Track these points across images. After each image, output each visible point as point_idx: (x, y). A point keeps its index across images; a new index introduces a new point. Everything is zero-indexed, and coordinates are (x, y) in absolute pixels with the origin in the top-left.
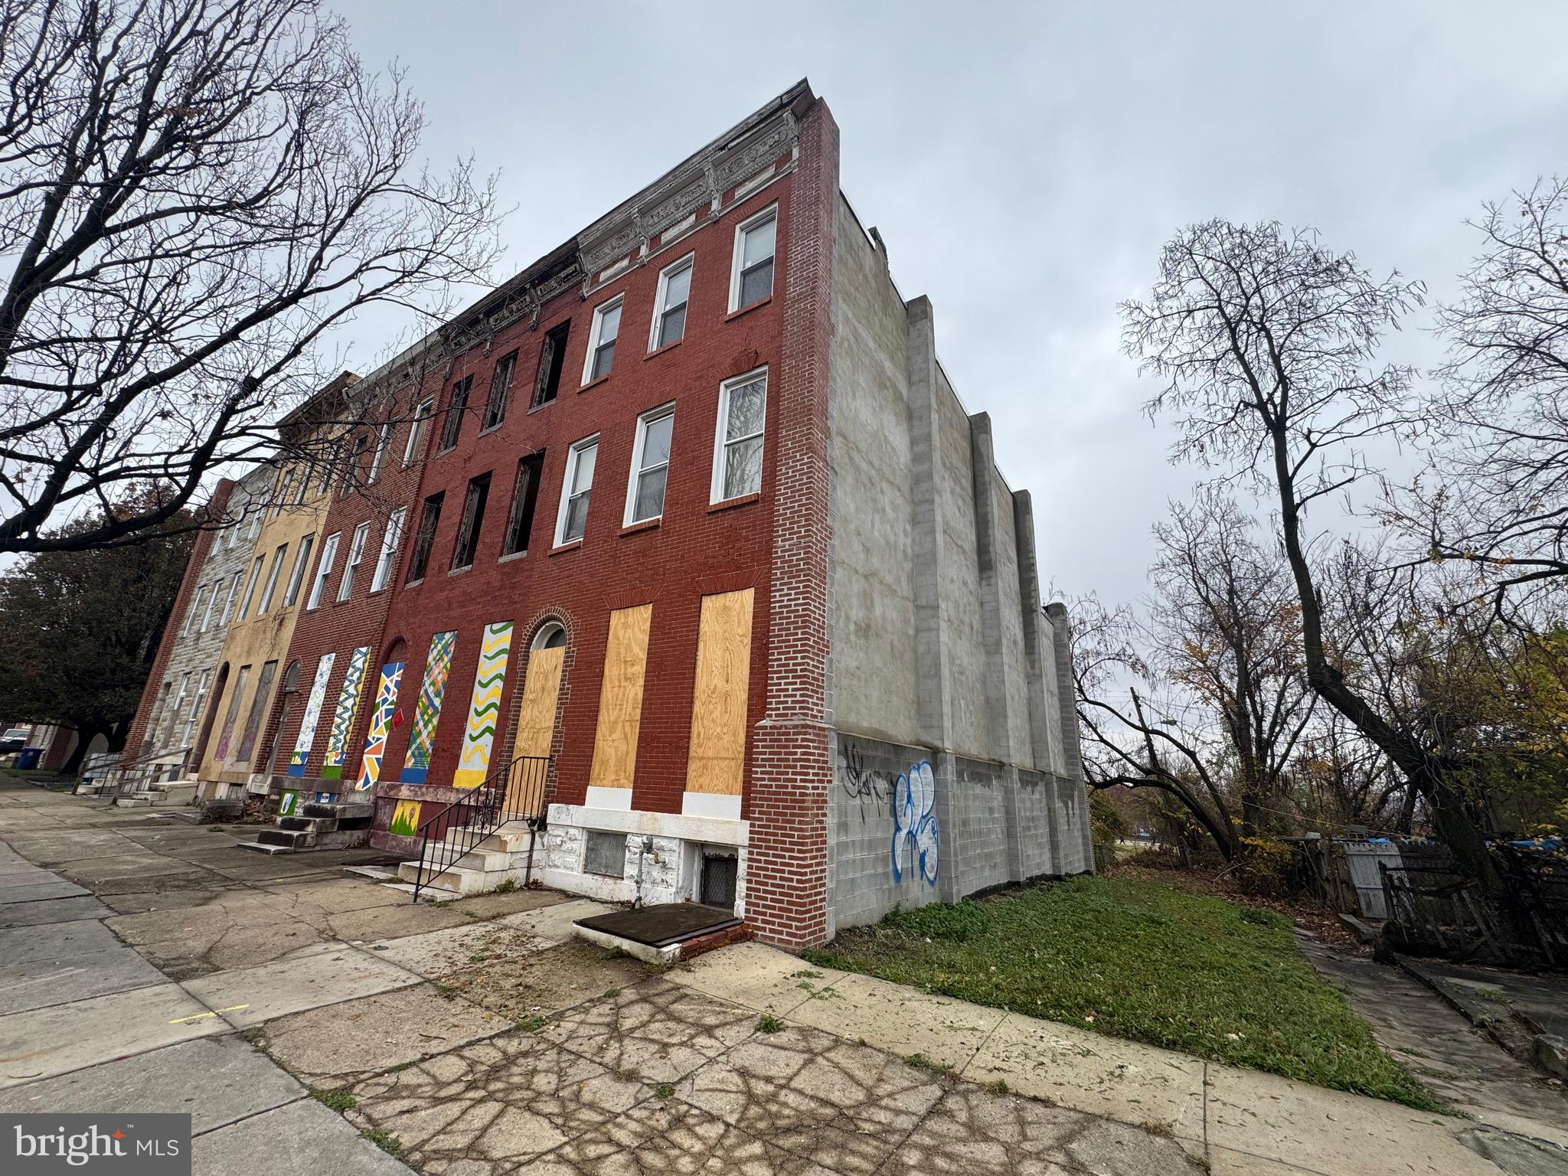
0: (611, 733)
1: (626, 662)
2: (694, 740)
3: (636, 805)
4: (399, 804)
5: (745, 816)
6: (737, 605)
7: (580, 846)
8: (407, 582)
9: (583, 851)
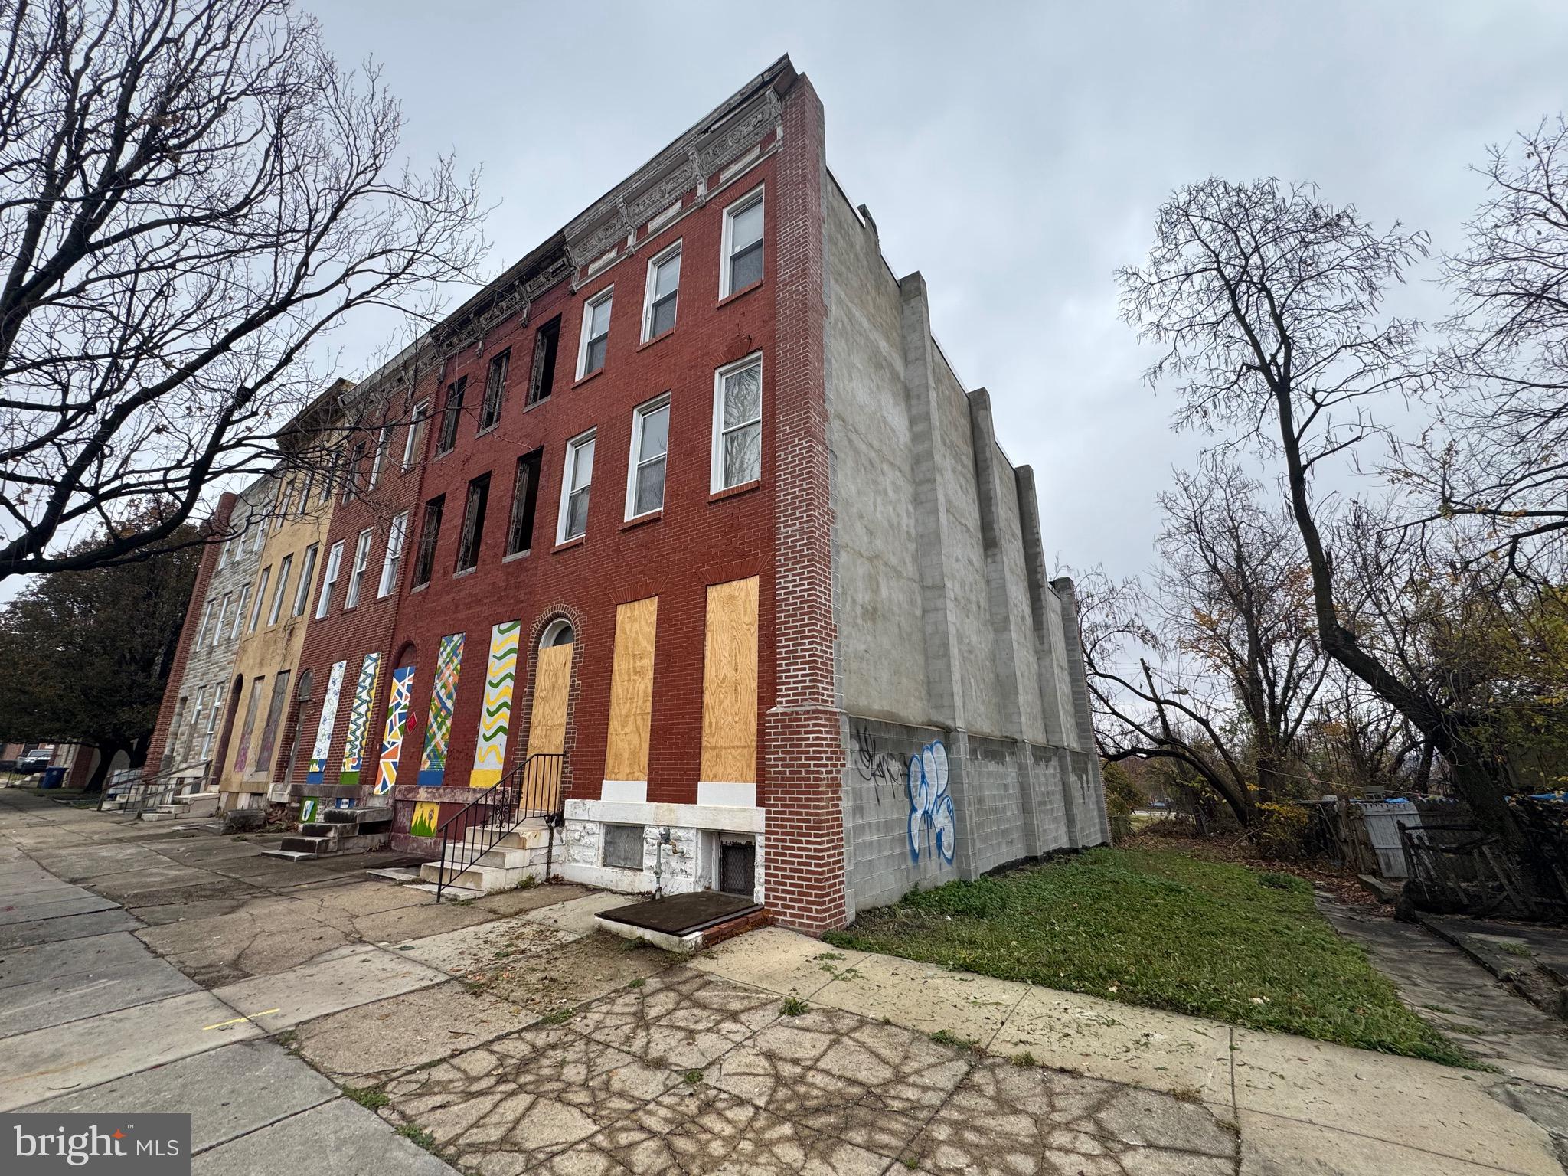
0: (623, 727)
1: (634, 656)
2: (706, 731)
3: (652, 797)
4: (418, 806)
5: (760, 802)
6: (743, 594)
7: (598, 839)
8: (412, 587)
9: (602, 844)
